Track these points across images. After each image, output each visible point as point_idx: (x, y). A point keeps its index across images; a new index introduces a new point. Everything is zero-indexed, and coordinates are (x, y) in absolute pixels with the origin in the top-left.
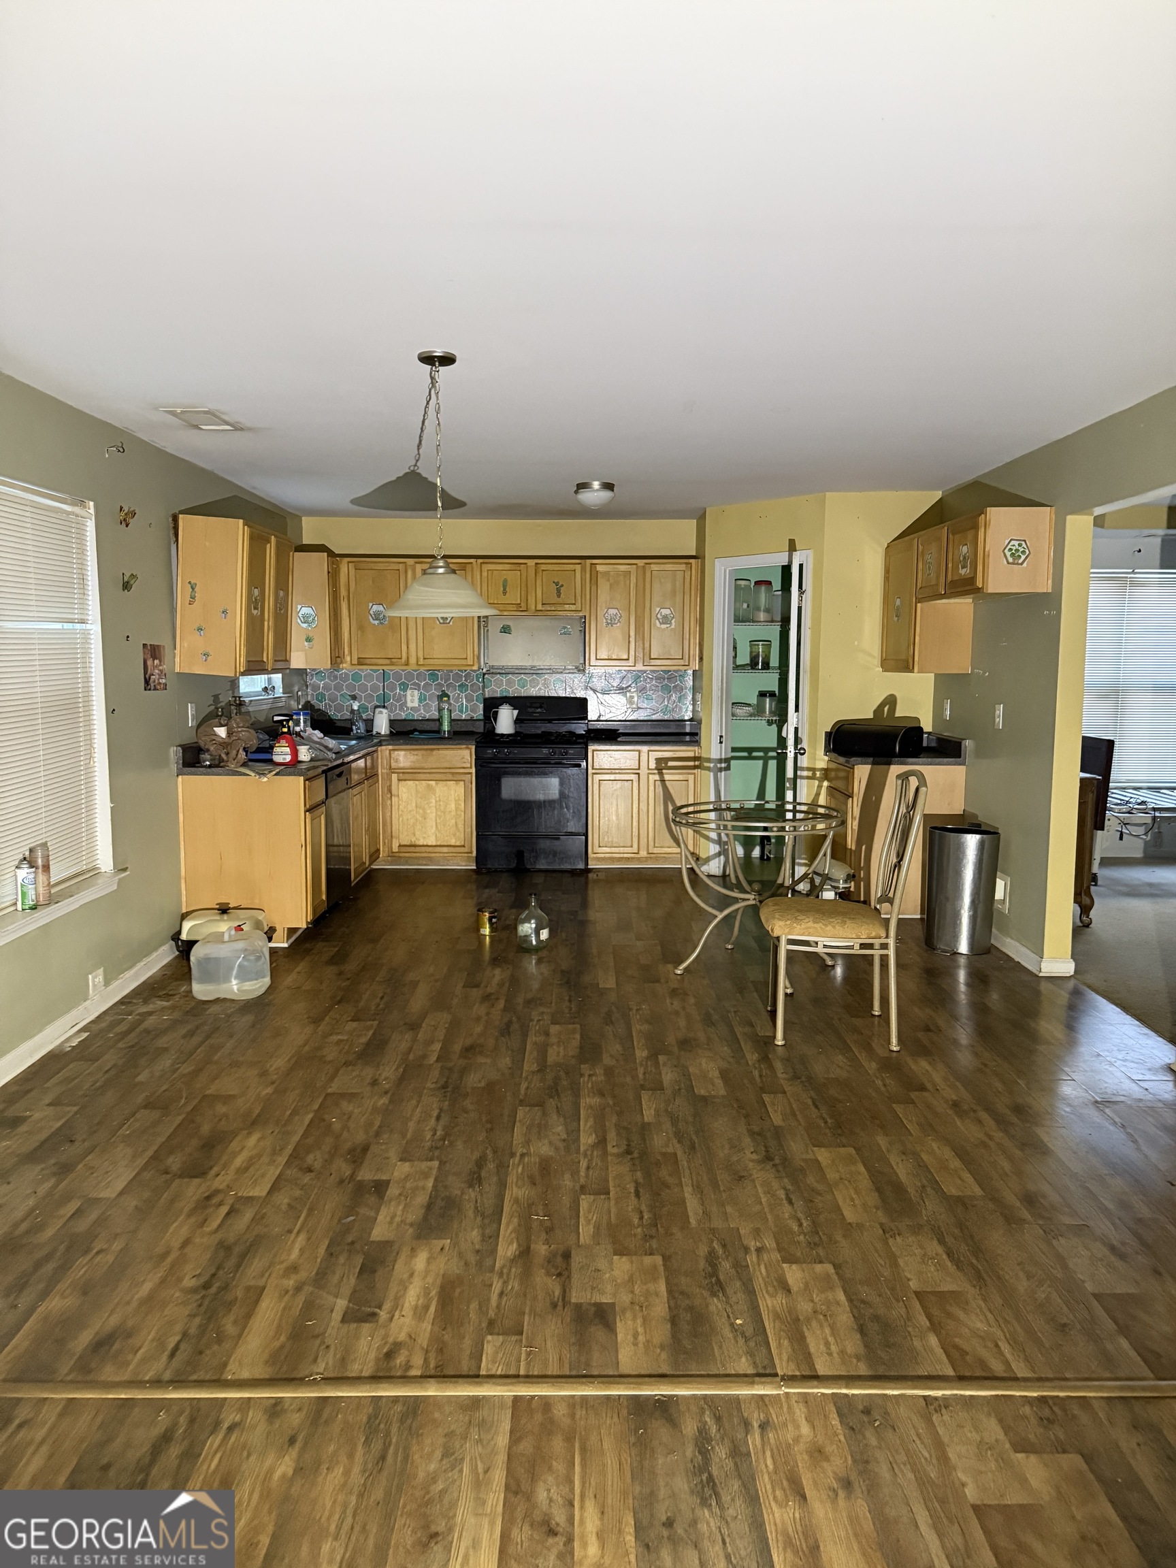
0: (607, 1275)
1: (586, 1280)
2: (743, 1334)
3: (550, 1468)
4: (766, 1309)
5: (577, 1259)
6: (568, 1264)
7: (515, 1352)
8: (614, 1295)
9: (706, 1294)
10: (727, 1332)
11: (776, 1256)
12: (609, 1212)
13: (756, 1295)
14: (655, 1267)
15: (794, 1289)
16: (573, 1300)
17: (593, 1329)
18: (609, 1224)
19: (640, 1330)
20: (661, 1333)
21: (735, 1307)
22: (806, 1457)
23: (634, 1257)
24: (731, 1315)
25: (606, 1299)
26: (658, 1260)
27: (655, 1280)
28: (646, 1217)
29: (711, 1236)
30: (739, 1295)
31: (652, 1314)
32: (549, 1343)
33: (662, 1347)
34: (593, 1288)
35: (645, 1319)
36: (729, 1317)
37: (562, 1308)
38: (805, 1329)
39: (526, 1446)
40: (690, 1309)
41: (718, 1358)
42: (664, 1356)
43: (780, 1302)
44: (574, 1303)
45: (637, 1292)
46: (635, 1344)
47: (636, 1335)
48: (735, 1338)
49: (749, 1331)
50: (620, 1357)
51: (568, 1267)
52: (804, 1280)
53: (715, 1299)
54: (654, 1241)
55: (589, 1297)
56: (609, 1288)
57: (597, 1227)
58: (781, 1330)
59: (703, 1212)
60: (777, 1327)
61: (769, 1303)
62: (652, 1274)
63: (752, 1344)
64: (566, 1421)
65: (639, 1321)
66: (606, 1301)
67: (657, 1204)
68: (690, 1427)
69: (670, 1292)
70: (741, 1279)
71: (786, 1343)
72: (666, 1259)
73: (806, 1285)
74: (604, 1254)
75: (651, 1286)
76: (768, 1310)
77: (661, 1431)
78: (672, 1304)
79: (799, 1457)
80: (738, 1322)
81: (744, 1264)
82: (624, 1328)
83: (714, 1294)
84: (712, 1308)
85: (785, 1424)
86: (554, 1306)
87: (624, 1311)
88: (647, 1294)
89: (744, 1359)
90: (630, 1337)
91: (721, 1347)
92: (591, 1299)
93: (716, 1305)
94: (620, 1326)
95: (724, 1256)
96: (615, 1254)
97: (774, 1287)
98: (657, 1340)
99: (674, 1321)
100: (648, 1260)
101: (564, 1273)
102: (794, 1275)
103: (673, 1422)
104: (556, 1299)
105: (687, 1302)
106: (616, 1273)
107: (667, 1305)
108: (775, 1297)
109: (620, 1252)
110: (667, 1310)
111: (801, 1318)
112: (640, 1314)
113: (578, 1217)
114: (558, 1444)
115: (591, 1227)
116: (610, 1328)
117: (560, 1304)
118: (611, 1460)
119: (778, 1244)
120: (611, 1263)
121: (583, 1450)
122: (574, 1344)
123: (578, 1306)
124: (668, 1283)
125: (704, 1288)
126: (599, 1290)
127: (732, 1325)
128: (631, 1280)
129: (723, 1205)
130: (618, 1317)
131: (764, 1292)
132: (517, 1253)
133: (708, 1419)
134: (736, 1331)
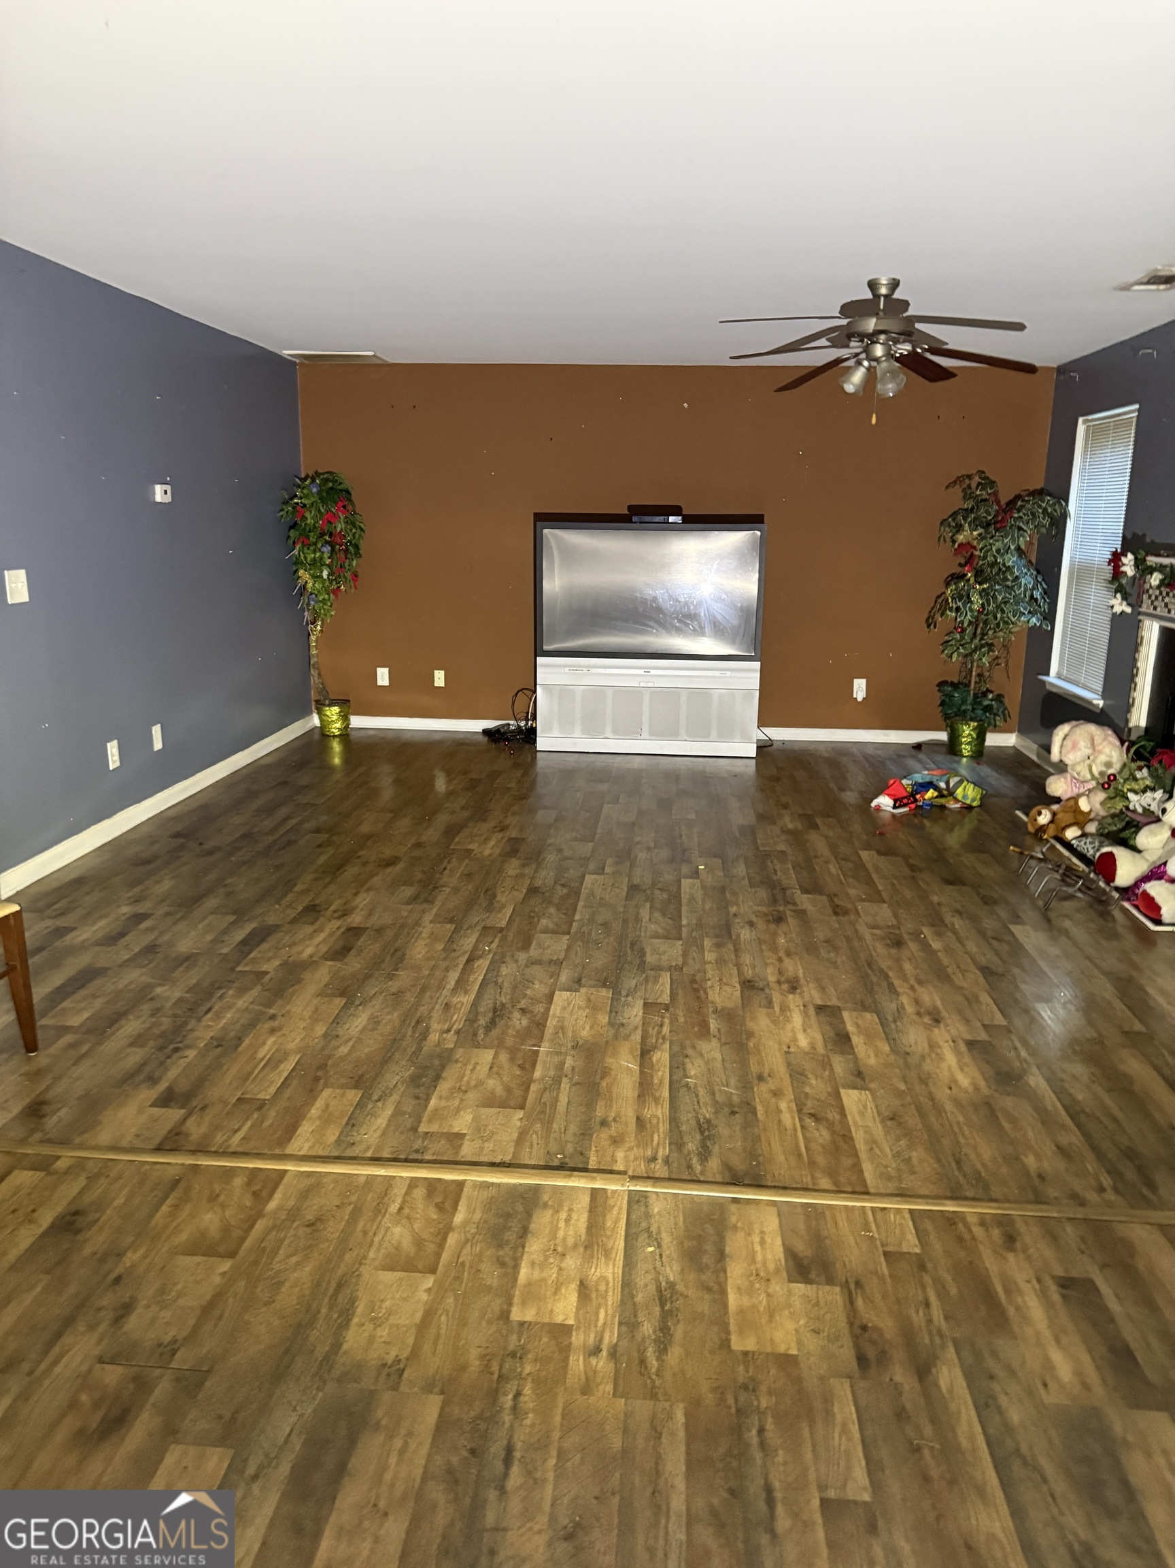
0: (802, 1322)
1: (828, 1316)
2: (650, 1236)
3: (823, 1147)
4: (617, 1262)
5: (846, 1352)
6: (857, 1346)
7: (884, 1234)
8: (790, 1293)
9: (680, 1287)
10: (666, 1239)
11: (577, 1339)
12: (814, 1450)
13: (623, 1280)
14: (741, 1332)
15: (574, 1286)
16: (837, 1289)
17: (809, 1253)
18: (812, 1423)
19: (758, 1248)
20: (735, 1243)
21: (651, 1267)
22: (627, 1139)
23: (769, 1350)
24: (657, 1257)
25: (800, 1288)
26: (737, 1344)
27: (741, 1311)
28: (754, 1432)
29: (658, 1382)
30: (642, 1283)
31: (745, 1265)
32: (852, 1240)
33: (735, 1228)
34: (817, 1304)
35: (754, 1261)
36: (661, 1256)
37: (849, 1280)
38: (583, 1236)
39: (847, 1162)
40: (701, 1269)
41: (681, 1213)
42: (733, 1219)
43: (598, 1270)
44: (836, 1285)
45: (763, 1296)
46: (762, 1232)
47: (762, 1242)
48: (659, 1232)
49: (643, 1238)
50: (777, 1221)
51: (856, 1339)
52: (557, 1297)
53: (672, 1279)
54: (741, 1379)
55: (820, 1293)
56: (797, 1304)
57: (829, 1415)
58: (608, 1237)
59: (660, 1437)
60: (612, 1242)
61: (608, 1271)
62: (748, 1320)
63: (644, 1225)
64: (818, 1174)
65: (759, 1257)
66: (799, 1285)
67: (735, 1464)
68: (714, 1164)
69: (723, 1292)
70: (635, 1304)
71: (609, 1224)
72: (725, 1344)
73: (557, 1291)
74: (812, 1359)
75: (746, 1301)
76: (615, 1260)
77: (738, 1163)
78: (722, 1275)
79: (633, 1139)
80: (651, 1249)
81: (624, 1328)
82: (773, 1252)
83: (672, 1285)
84: (676, 1267)
85: (636, 1159)
86: (858, 1284)
87: (777, 1271)
88: (750, 1292)
89: (656, 1210)
90: (768, 1240)
91: (676, 1224)
92: (818, 1289)
93: (671, 1272)
94: (780, 1253)
95: (648, 1342)
96: (795, 1357)
97: (597, 1290)
98: (741, 1235)
99: (721, 1256)
100: (750, 1344)
101: (859, 1331)
102: (565, 1309)
103: (727, 1166)
104: (859, 1292)
105: (704, 1277)
106: (790, 1326)
107: (729, 1275)
108: (601, 1277)
109: (787, 1362)
110: (728, 1269)
111: (582, 1249)
112: (759, 1265)
113: (863, 1442)
114: (821, 1161)
115: (839, 1418)
116: (790, 1253)
117: (852, 1286)
118: (777, 1147)
119: (566, 1359)
120: (800, 1343)
121: (800, 1155)
122: (826, 1238)
123: (830, 1281)
124: (725, 1305)
125: (682, 1294)
126: (810, 1301)
127: (659, 1246)
128: (771, 1313)
129: (625, 1451)
130: (783, 1264)
131: (611, 1284)
132: (934, 1370)
133: (698, 1167)
134: (656, 1239)
